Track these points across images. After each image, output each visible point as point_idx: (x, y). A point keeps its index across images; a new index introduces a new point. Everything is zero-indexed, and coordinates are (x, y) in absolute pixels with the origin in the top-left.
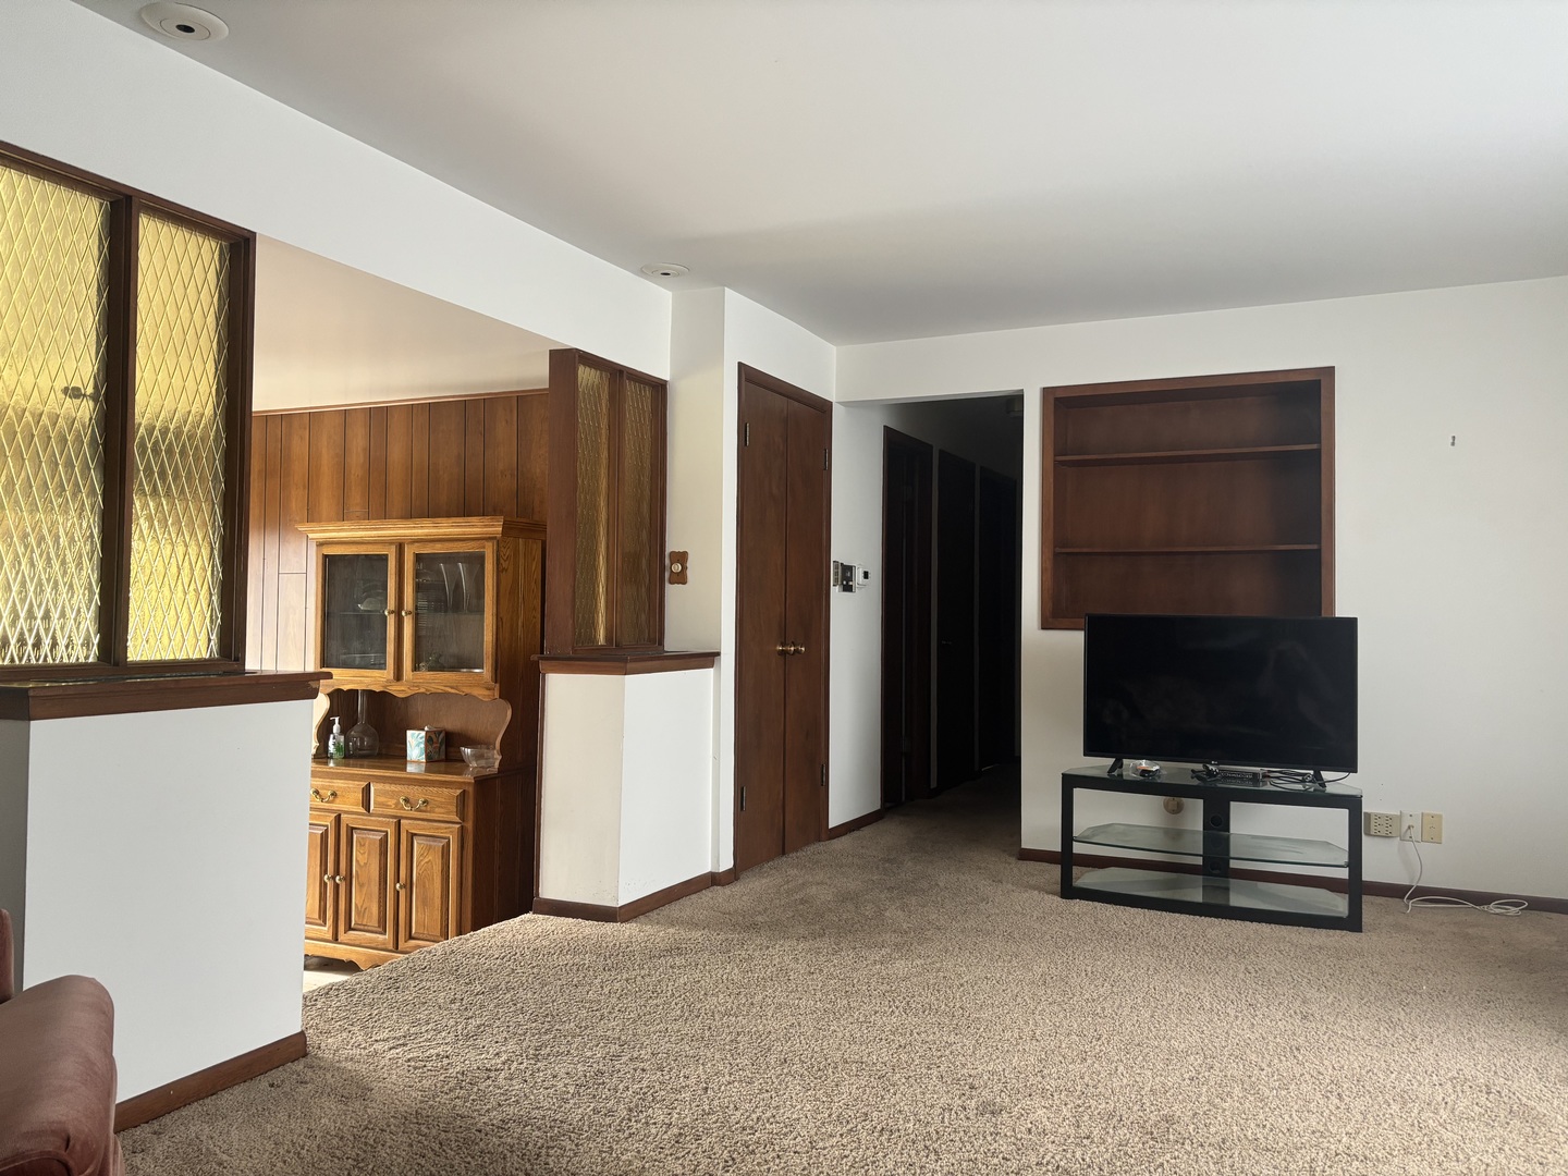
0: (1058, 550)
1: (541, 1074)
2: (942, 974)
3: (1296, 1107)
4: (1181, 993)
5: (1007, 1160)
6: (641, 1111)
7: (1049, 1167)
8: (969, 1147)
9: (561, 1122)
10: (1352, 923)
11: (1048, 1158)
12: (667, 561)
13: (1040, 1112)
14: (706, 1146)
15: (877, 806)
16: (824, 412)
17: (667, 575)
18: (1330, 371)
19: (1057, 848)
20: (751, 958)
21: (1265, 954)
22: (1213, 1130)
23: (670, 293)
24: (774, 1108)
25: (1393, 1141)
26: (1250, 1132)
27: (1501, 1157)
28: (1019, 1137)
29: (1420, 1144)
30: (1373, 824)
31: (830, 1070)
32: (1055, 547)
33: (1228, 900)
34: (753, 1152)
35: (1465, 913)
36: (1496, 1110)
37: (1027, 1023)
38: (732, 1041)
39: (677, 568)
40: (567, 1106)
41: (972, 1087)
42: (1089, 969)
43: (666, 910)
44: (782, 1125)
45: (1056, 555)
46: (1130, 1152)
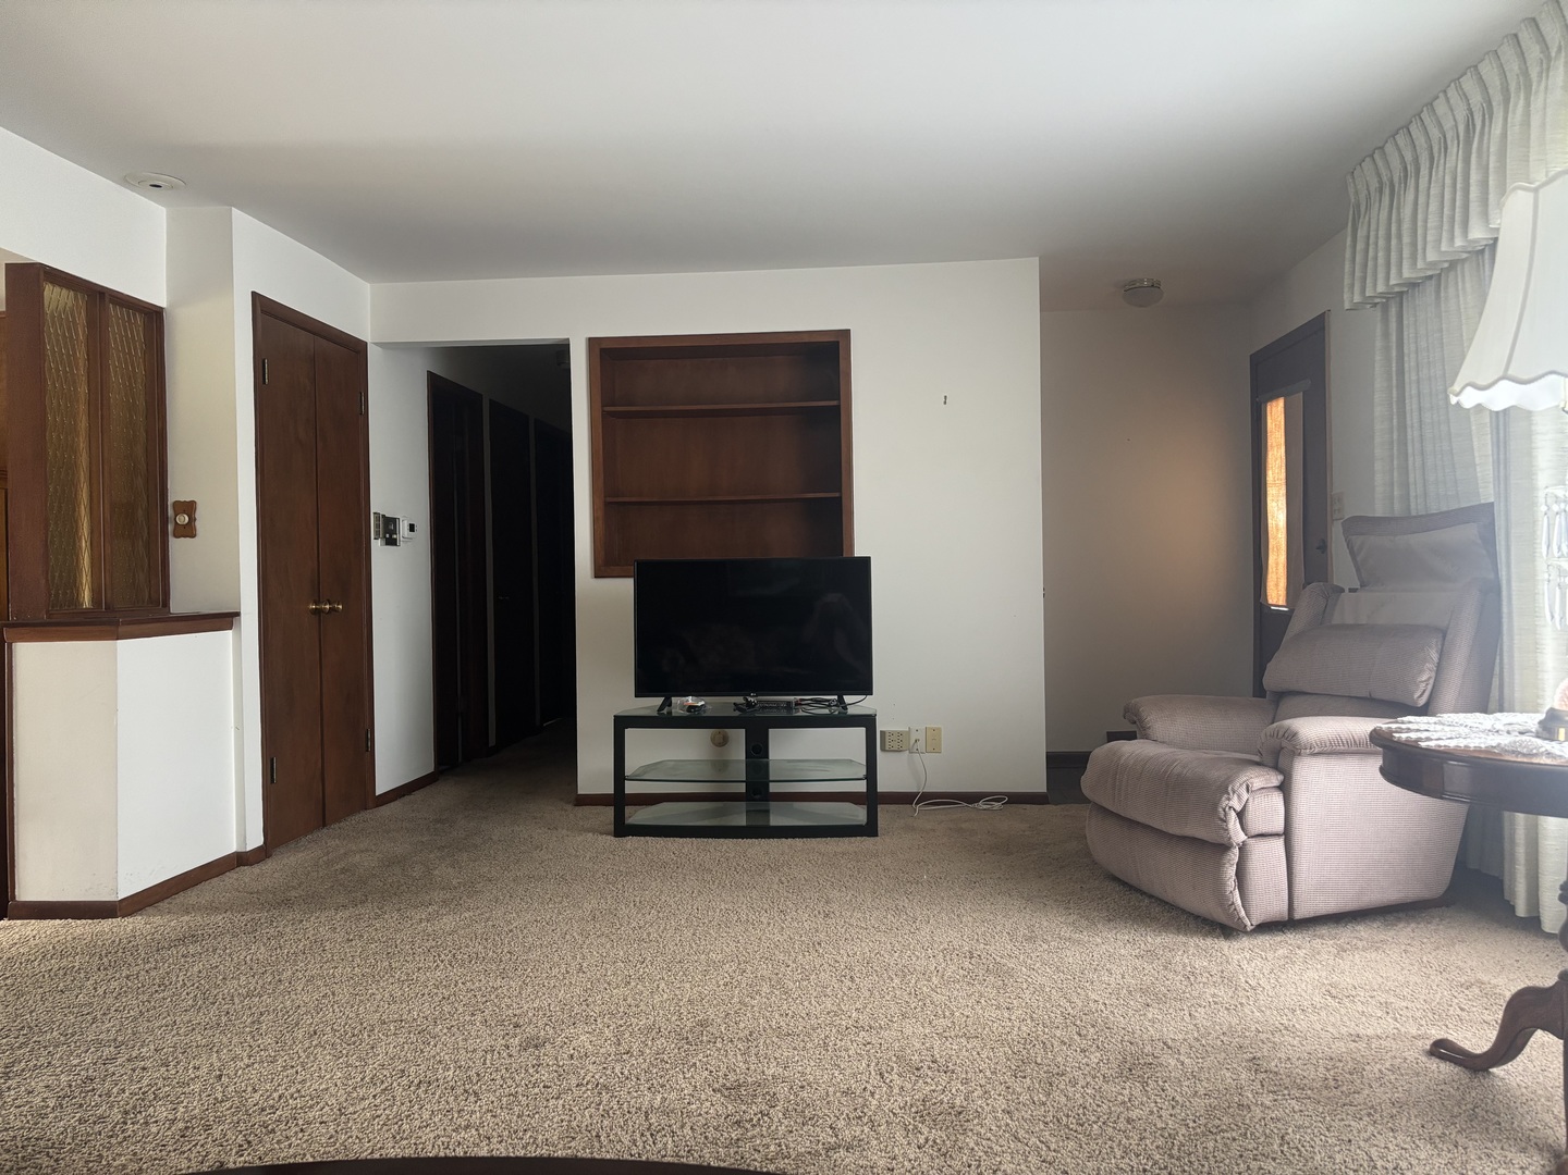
0: (609, 499)
1: (12, 1092)
2: (490, 923)
3: (815, 994)
4: (721, 910)
5: (548, 1087)
6: (140, 1112)
7: (589, 1087)
8: (510, 1082)
9: (37, 1139)
10: (869, 829)
11: (588, 1078)
12: (170, 512)
13: (582, 1038)
14: (217, 1135)
15: (431, 769)
16: (358, 352)
17: (170, 528)
18: (846, 333)
19: (610, 790)
20: (281, 934)
21: (796, 865)
22: (742, 1025)
23: (164, 209)
24: (300, 1083)
25: (894, 1009)
26: (774, 1021)
27: (978, 1008)
28: (561, 1063)
29: (915, 1008)
30: (887, 740)
31: (365, 1035)
32: (605, 497)
33: (769, 821)
34: (273, 1131)
35: (960, 812)
36: (976, 970)
37: (574, 958)
38: (254, 1022)
39: (184, 519)
40: (45, 1121)
41: (517, 1026)
42: (637, 899)
43: (180, 898)
44: (307, 1098)
45: (607, 504)
46: (666, 1058)
